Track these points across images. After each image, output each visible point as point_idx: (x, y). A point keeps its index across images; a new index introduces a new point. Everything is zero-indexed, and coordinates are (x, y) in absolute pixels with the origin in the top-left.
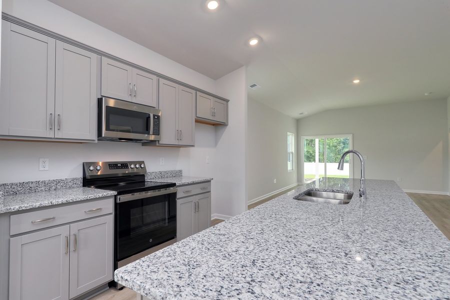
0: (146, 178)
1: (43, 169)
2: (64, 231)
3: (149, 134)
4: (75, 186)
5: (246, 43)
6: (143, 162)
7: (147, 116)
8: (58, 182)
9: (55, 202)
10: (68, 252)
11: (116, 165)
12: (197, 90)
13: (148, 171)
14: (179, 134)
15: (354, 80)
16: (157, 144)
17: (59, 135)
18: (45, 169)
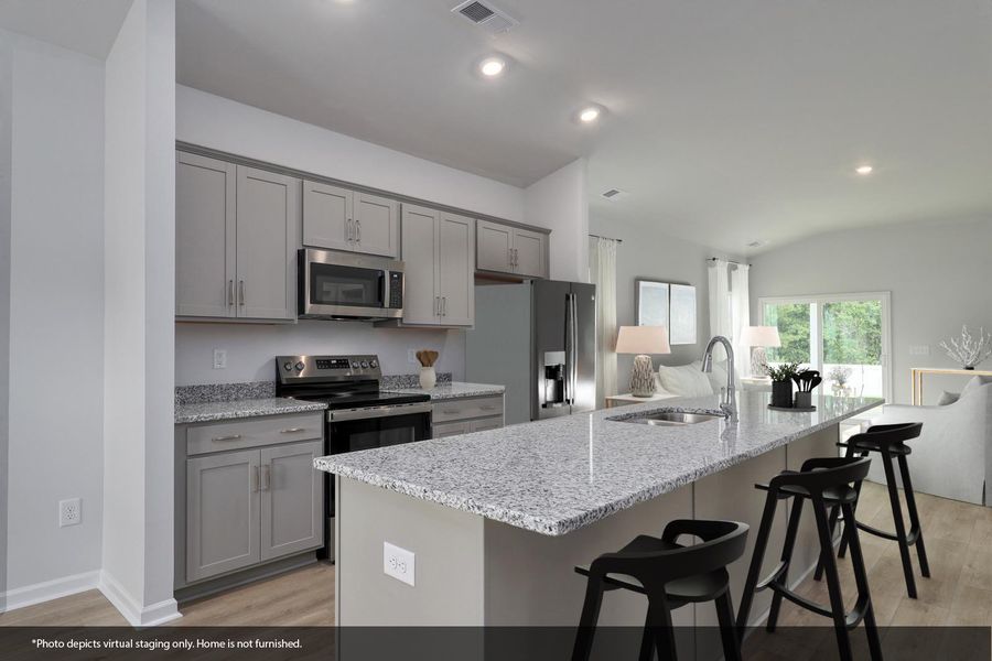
0: (380, 387)
1: (218, 366)
2: (252, 457)
3: (382, 306)
4: (265, 394)
5: (574, 118)
6: (375, 357)
7: (380, 275)
8: (240, 387)
9: (240, 414)
10: (258, 490)
11: (329, 361)
12: (478, 216)
13: (384, 372)
14: (440, 304)
15: (858, 167)
16: (399, 325)
17: (244, 313)
18: (222, 366)
